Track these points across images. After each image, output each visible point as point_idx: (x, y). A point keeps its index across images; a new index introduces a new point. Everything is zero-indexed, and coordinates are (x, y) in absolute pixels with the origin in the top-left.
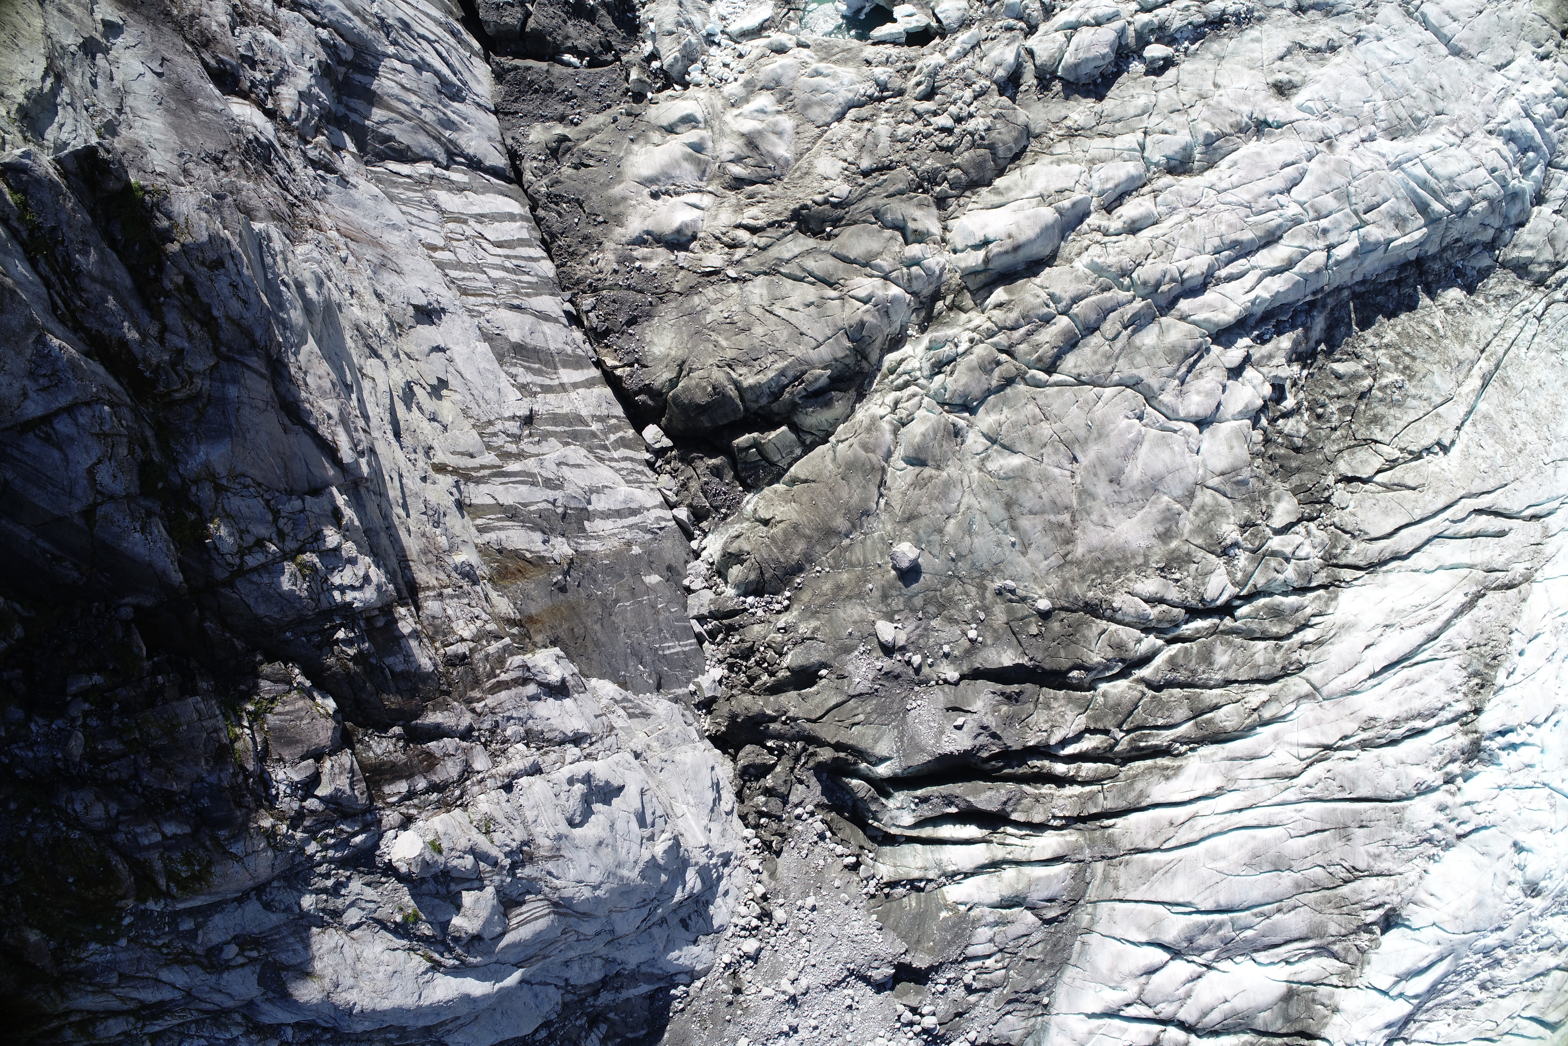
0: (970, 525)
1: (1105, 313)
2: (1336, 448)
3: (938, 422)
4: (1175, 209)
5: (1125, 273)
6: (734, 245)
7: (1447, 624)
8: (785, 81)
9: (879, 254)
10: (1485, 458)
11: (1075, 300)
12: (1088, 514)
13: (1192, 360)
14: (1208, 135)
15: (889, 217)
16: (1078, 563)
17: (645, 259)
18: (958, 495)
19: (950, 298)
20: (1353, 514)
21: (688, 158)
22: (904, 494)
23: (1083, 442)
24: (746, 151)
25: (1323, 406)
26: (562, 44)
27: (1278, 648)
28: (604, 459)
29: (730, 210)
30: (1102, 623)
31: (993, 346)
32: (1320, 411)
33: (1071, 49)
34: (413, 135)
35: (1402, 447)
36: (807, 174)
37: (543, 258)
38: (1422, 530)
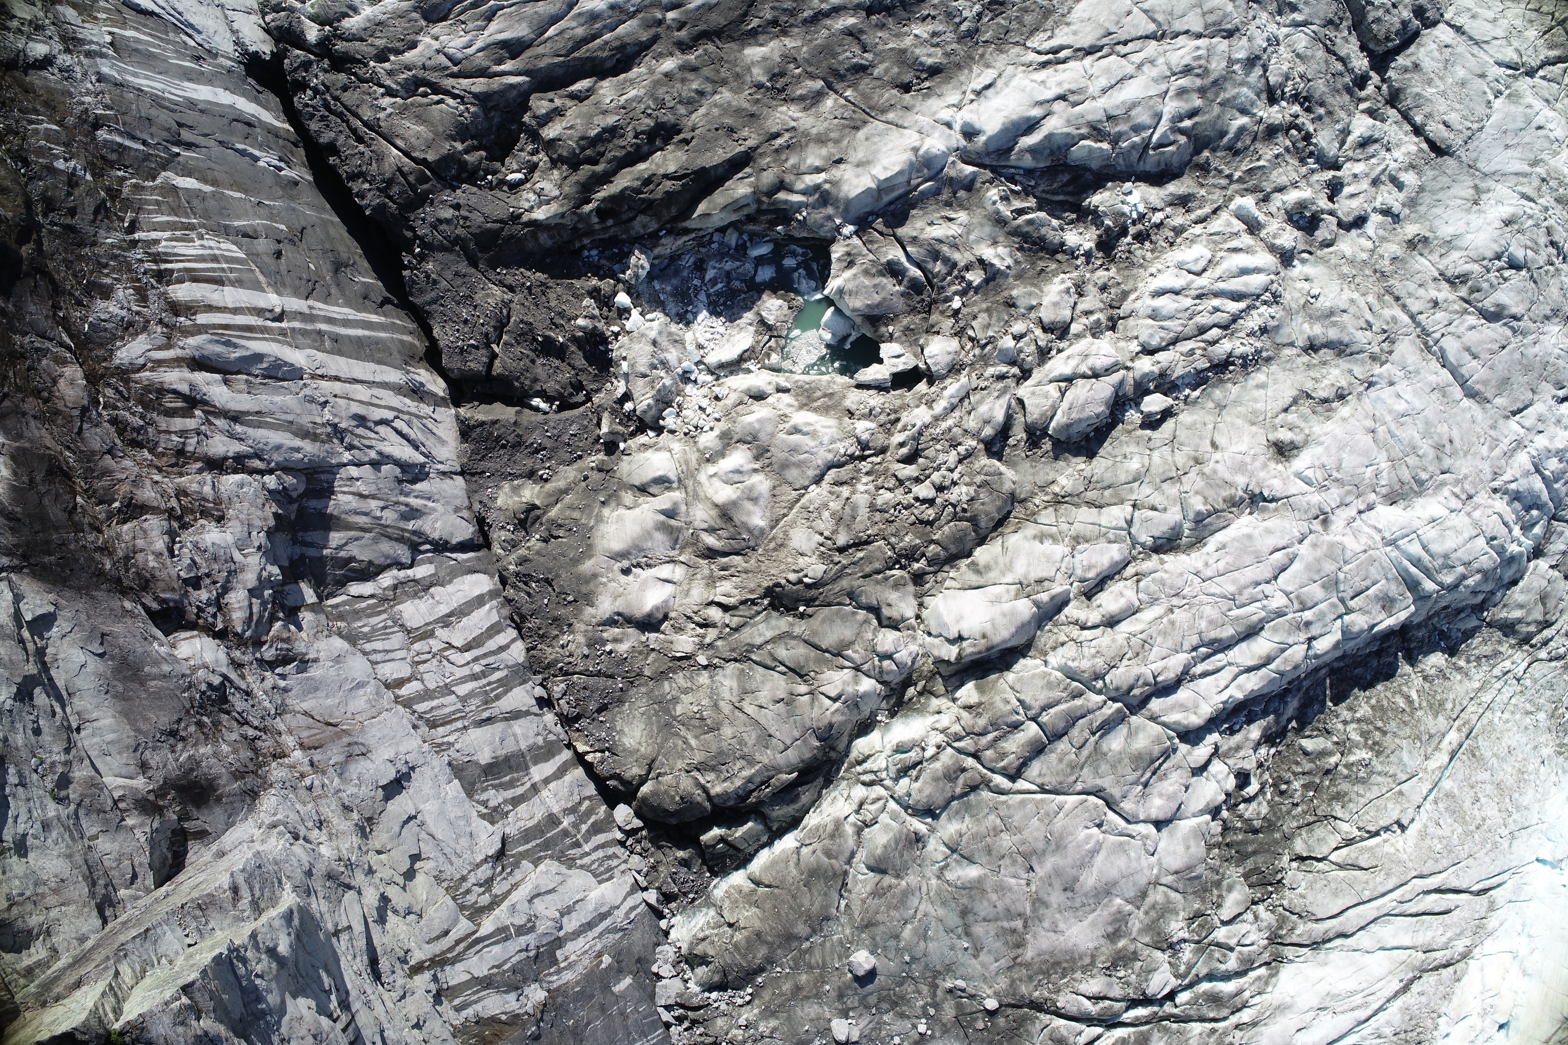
0: (926, 931)
1: (1072, 720)
2: (1295, 824)
3: (901, 832)
4: (1156, 600)
5: (1098, 677)
6: (706, 625)
8: (763, 436)
9: (850, 644)
10: (1440, 839)
11: (1044, 709)
12: (1040, 921)
13: (1157, 764)
14: (1199, 513)
15: (864, 600)
16: (1027, 965)
17: (616, 640)
18: (916, 902)
19: (921, 684)
20: (1302, 896)
21: (662, 527)
22: (864, 902)
23: (1041, 855)
24: (719, 523)
25: (1288, 783)
26: (531, 388)
27: (1213, 1031)
28: (574, 859)
29: (702, 582)
30: (1045, 1018)
31: (959, 751)
32: (1284, 787)
33: (1065, 405)
34: (374, 547)
35: (1361, 825)
36: (782, 545)
37: (513, 641)
38: (1369, 911)
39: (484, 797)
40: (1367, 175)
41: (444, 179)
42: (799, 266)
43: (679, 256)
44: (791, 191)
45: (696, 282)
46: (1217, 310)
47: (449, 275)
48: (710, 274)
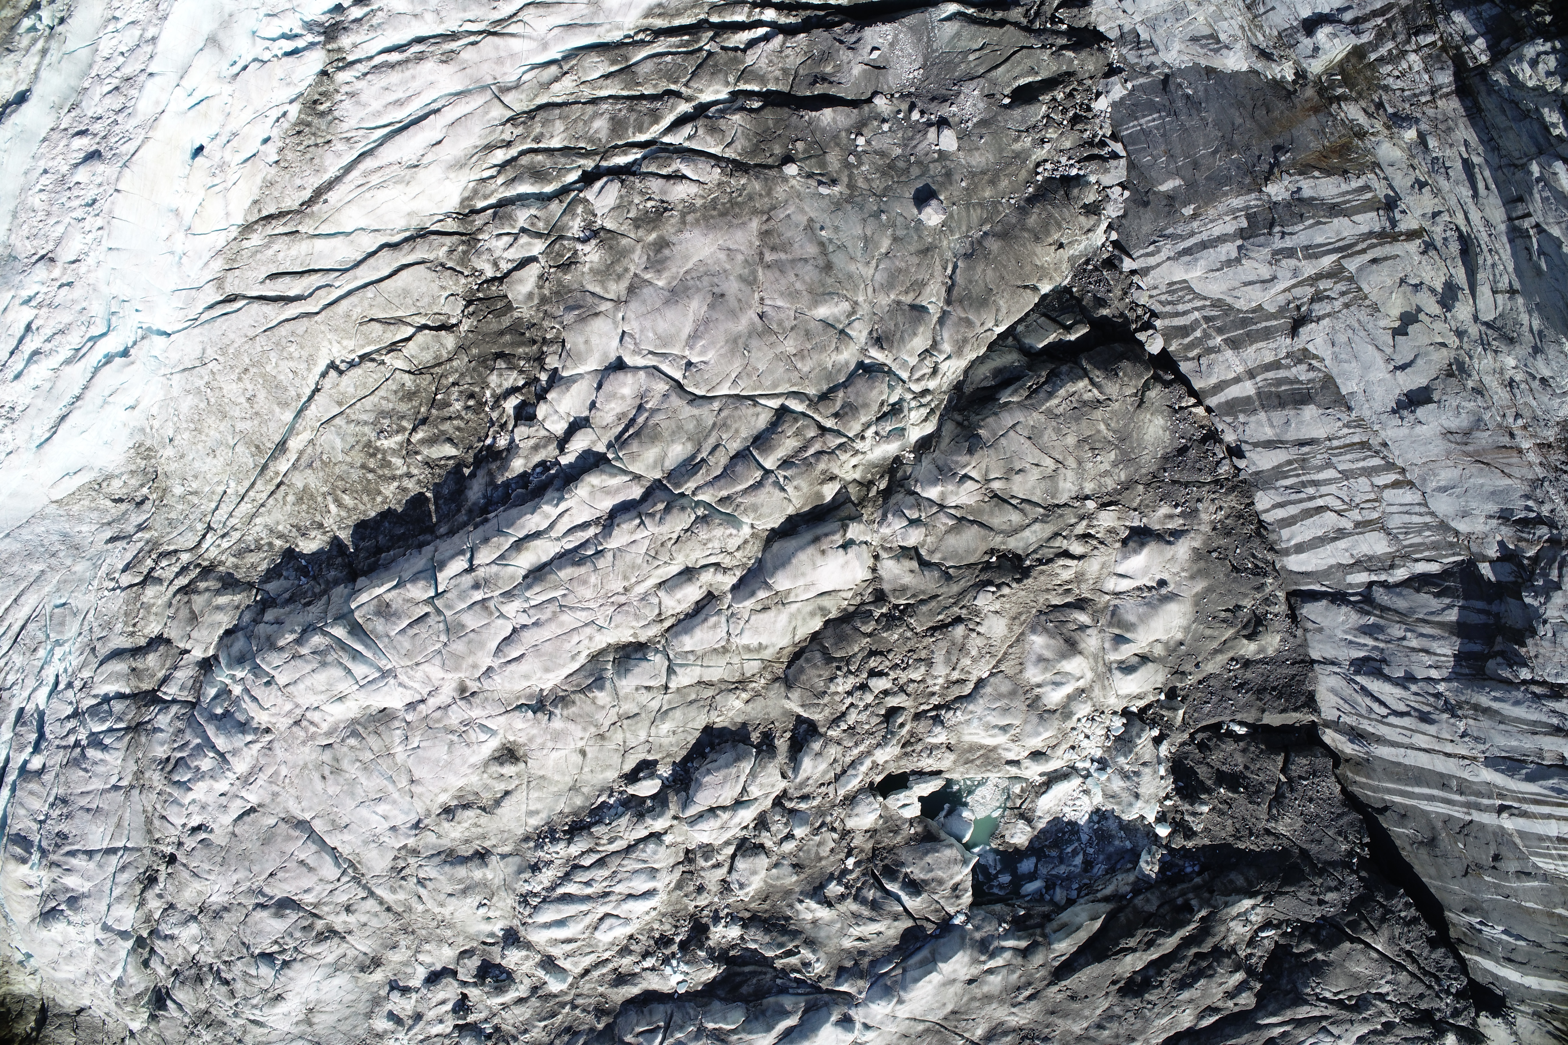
0: (865, 247)
1: (727, 474)
2: (455, 363)
3: (899, 350)
4: (642, 599)
5: (703, 520)
6: (1085, 537)
7: (348, 169)
8: (1035, 720)
9: (950, 531)
10: (291, 358)
11: (759, 485)
12: (746, 261)
13: (631, 431)
14: (601, 688)
15: (936, 574)
16: (755, 212)
17: (1171, 517)
18: (878, 277)
19: (873, 492)
20: (443, 288)
21: (1129, 627)
23: (752, 333)
24: (1077, 636)
25: (467, 408)
26: (1249, 744)
27: (537, 140)
28: (1213, 306)
29: (1088, 576)
30: (730, 154)
31: (839, 433)
32: (471, 403)
33: (743, 779)
34: (1413, 605)
35: (382, 367)
36: (1014, 619)
37: (1267, 511)
38: (365, 274)
39: (1312, 375)
40: (428, 1023)
41: (1331, 925)
42: (996, 877)
43: (1107, 873)
44: (1015, 949)
45: (1091, 851)
46: (588, 884)
47: (1327, 841)
48: (1079, 860)
